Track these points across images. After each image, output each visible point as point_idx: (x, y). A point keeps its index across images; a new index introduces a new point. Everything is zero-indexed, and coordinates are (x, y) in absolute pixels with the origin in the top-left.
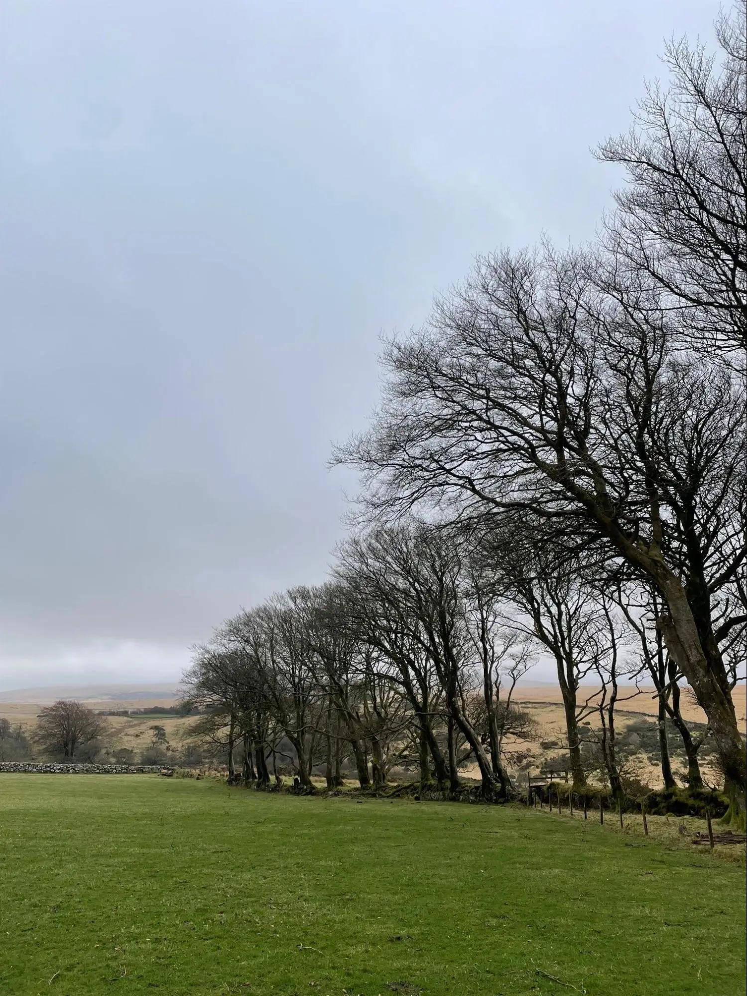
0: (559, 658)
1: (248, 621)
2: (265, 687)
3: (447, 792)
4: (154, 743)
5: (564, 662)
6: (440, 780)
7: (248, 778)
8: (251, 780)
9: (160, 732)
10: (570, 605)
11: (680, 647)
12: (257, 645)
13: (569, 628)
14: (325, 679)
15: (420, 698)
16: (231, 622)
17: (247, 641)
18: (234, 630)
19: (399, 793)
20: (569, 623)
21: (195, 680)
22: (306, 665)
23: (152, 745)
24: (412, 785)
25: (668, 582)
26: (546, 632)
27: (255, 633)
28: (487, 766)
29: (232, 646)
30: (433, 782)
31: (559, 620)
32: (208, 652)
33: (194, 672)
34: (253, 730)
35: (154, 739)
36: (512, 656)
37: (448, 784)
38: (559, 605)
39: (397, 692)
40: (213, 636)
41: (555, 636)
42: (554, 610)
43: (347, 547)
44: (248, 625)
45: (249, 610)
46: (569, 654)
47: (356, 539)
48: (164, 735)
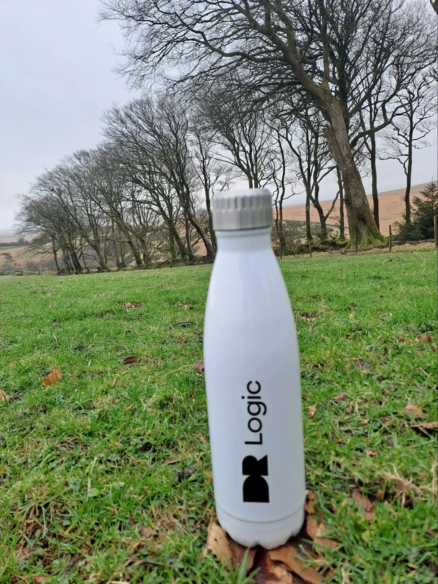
0: (250, 178)
1: (51, 176)
2: (71, 218)
3: (188, 261)
4: (6, 263)
5: (253, 181)
6: (183, 256)
7: (69, 270)
8: (71, 271)
9: (8, 256)
10: (256, 144)
11: (337, 147)
12: (60, 193)
13: (256, 159)
14: (107, 208)
15: (167, 213)
16: (40, 178)
17: (53, 190)
18: (43, 183)
19: (160, 266)
20: (255, 155)
21: (24, 218)
22: (94, 200)
23: (4, 264)
24: (167, 261)
25: (332, 104)
26: (242, 163)
27: (57, 184)
28: (209, 245)
29: (44, 194)
30: (179, 258)
31: (250, 155)
32: (29, 198)
33: (22, 213)
34: (67, 244)
35: (6, 260)
36: (221, 183)
37: (188, 257)
38: (250, 144)
39: (153, 210)
40: (30, 188)
41: (247, 165)
42: (247, 148)
43: (111, 115)
44: (51, 180)
45: (50, 170)
46: (256, 175)
47: (117, 109)
48: (11, 257)
